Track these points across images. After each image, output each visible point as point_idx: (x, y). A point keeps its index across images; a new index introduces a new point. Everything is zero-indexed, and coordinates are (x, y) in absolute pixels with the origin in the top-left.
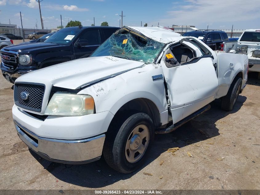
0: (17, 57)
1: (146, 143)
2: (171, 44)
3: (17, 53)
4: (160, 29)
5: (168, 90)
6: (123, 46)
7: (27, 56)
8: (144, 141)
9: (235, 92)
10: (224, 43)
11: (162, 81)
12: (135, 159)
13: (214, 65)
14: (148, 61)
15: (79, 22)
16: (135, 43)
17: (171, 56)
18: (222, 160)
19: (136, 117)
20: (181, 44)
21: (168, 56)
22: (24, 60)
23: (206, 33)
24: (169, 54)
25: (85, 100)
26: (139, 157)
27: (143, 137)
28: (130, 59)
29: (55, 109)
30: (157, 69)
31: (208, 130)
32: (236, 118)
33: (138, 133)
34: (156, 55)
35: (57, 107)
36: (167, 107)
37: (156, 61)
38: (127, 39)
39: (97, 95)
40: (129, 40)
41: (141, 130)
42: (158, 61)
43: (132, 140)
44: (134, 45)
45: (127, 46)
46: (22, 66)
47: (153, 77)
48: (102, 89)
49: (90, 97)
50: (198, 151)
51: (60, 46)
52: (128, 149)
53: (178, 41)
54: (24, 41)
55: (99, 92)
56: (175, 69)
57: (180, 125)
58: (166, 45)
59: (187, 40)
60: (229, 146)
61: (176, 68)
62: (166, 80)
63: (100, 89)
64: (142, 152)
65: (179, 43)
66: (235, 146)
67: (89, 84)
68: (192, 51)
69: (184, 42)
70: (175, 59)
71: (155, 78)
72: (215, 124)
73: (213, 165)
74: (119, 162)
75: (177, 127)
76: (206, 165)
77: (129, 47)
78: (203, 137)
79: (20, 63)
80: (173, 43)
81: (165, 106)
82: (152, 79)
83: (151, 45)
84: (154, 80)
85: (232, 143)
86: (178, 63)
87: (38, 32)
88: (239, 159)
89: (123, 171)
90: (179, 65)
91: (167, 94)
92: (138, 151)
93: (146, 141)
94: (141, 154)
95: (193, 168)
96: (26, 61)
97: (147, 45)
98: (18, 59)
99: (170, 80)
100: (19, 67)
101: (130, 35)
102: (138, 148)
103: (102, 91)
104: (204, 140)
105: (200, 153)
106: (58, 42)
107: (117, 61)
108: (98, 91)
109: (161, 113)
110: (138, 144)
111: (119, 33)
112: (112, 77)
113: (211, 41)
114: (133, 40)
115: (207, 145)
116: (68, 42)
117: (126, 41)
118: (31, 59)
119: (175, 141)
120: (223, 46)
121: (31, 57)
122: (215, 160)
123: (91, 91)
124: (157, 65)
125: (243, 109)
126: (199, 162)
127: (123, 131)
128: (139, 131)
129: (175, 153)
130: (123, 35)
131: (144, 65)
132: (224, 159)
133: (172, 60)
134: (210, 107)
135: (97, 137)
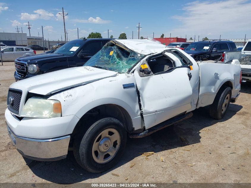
0: (27, 66)
1: (118, 146)
2: (152, 55)
3: (26, 63)
4: (148, 41)
5: (140, 98)
6: (110, 57)
7: (35, 66)
8: (115, 144)
9: (221, 101)
10: (224, 52)
11: (134, 89)
12: (104, 160)
13: (189, 75)
14: (123, 71)
15: (99, 33)
16: (120, 54)
17: (147, 66)
18: (192, 166)
19: (104, 121)
20: (163, 55)
21: (143, 67)
22: (32, 69)
23: (212, 43)
24: (144, 65)
25: (53, 104)
26: (109, 159)
27: (114, 141)
28: (107, 68)
29: (30, 112)
30: (128, 78)
31: (189, 137)
32: (223, 127)
33: (108, 136)
34: (132, 65)
35: (30, 110)
36: (139, 113)
37: (129, 71)
38: (113, 51)
39: (65, 101)
40: (114, 51)
41: (111, 133)
42: (132, 71)
43: (102, 142)
44: (118, 56)
45: (113, 57)
46: (30, 74)
47: (123, 85)
48: (71, 95)
49: (58, 102)
50: (171, 156)
51: (65, 56)
52: (97, 151)
53: (160, 52)
54: (44, 52)
55: (68, 98)
56: (148, 79)
57: (155, 131)
58: (145, 56)
59: (169, 51)
60: (204, 154)
61: (150, 77)
62: (138, 88)
63: (69, 95)
64: (112, 154)
65: (161, 54)
66: (210, 153)
67: (60, 91)
68: (172, 62)
69: (167, 54)
70: (149, 69)
71: (125, 87)
72: (200, 131)
73: (182, 170)
74: (85, 162)
75: (152, 132)
76: (175, 170)
77: (114, 58)
78: (182, 143)
79: (29, 72)
80: (154, 54)
81: (137, 112)
82: (122, 87)
83: (133, 56)
84: (124, 88)
85: (209, 150)
86: (152, 73)
87: (61, 43)
88: (210, 166)
89: (90, 170)
90: (153, 75)
91: (139, 101)
92: (108, 153)
93: (117, 144)
94: (112, 156)
95: (161, 172)
96: (34, 70)
97: (129, 56)
98: (27, 68)
99: (143, 89)
100: (28, 75)
101: (115, 47)
102: (108, 149)
103: (70, 97)
104: (182, 146)
105: (173, 158)
106: (64, 53)
107: (92, 71)
108: (66, 97)
109: (132, 119)
110: (107, 146)
111: (107, 46)
112: (83, 85)
113: (217, 51)
114: (119, 52)
115: (183, 152)
116: (72, 53)
117: (112, 53)
118: (38, 68)
119: (153, 146)
120: (224, 55)
121: (38, 66)
122: (185, 166)
123: (60, 97)
124: (130, 75)
125: (234, 118)
126: (168, 167)
127: (89, 133)
128: (109, 135)
129: (149, 157)
130: (111, 47)
131: (117, 75)
132: (195, 165)
133: (146, 70)
134: (192, 115)
135: (62, 138)
